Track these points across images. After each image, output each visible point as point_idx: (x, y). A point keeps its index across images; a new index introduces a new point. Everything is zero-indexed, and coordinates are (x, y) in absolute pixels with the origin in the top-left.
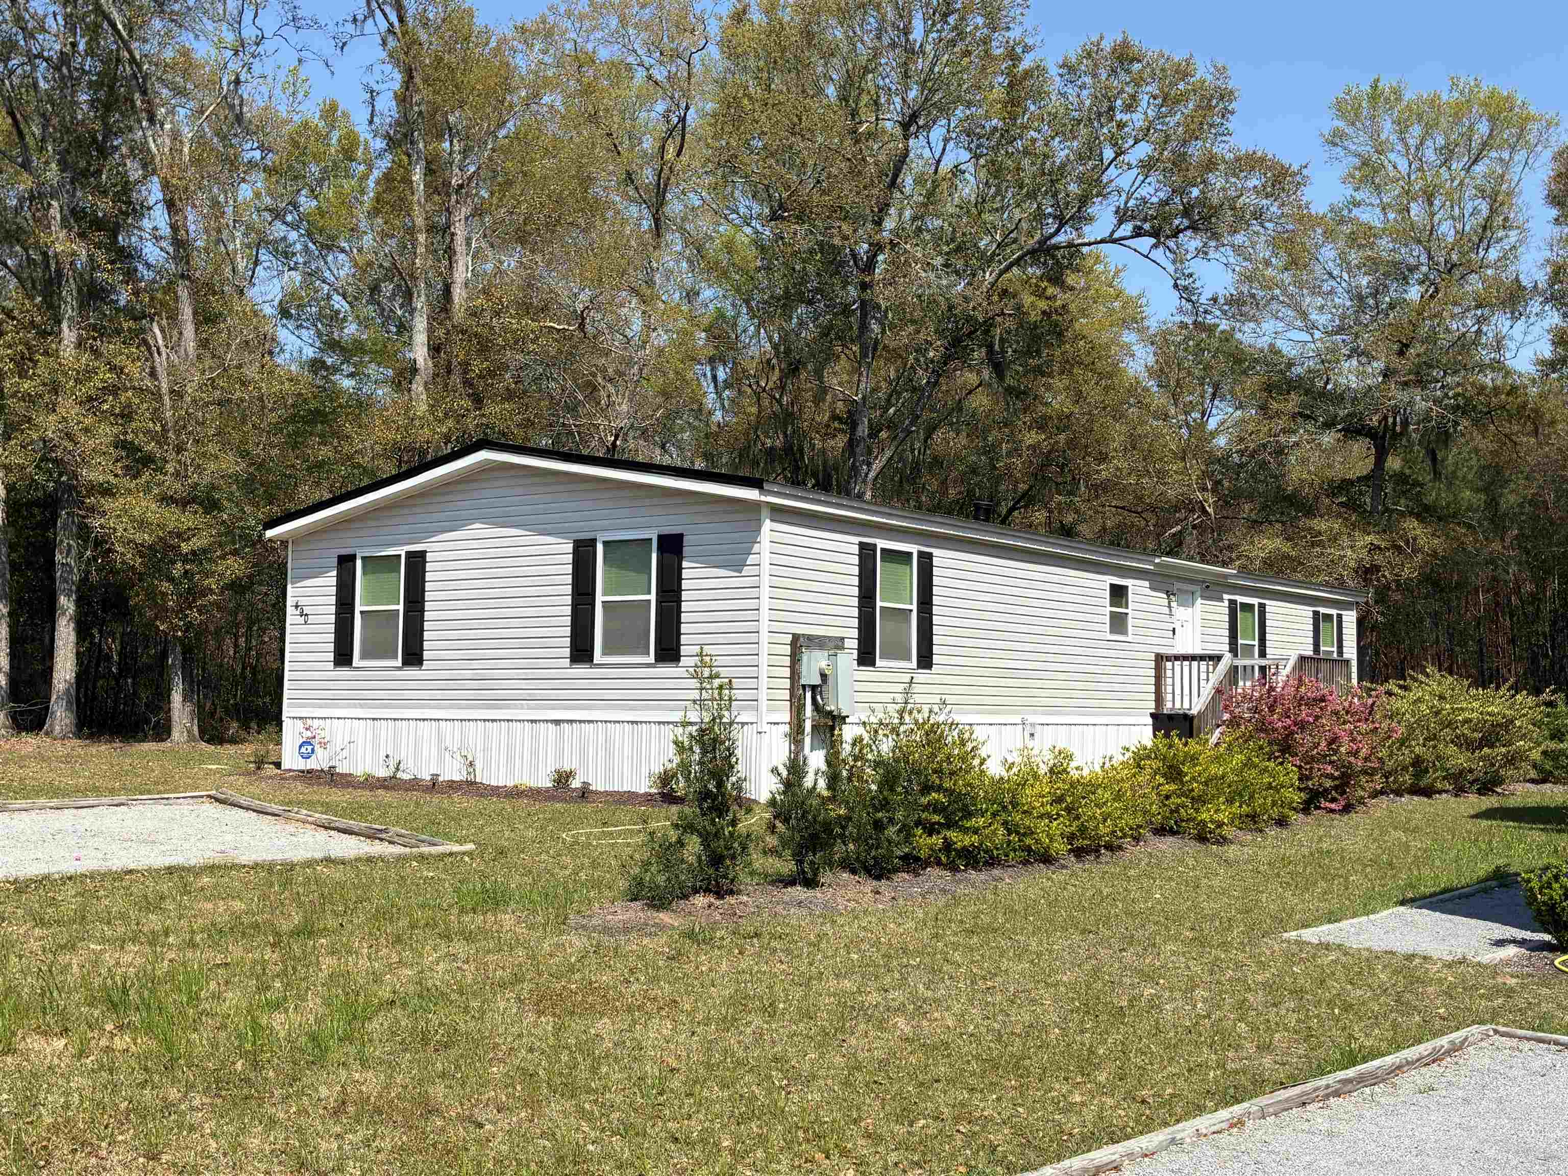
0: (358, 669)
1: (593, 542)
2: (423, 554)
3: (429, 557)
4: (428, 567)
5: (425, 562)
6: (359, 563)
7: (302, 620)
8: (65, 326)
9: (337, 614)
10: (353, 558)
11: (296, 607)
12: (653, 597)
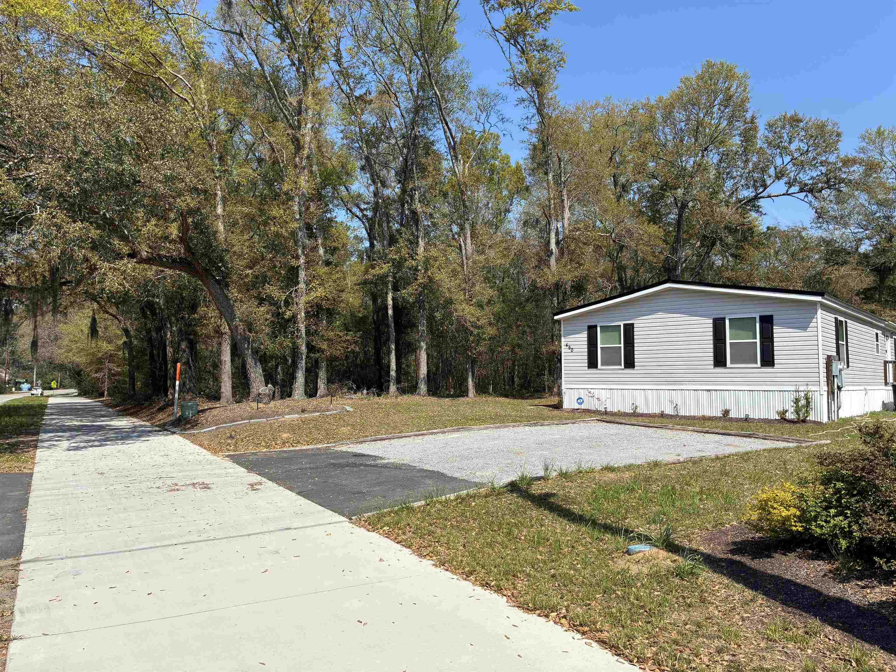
0: (600, 369)
1: (724, 319)
2: (632, 325)
3: (635, 326)
4: (635, 329)
5: (633, 328)
6: (599, 329)
7: (570, 351)
8: (420, 240)
9: (589, 348)
10: (596, 326)
11: (567, 345)
12: (758, 340)
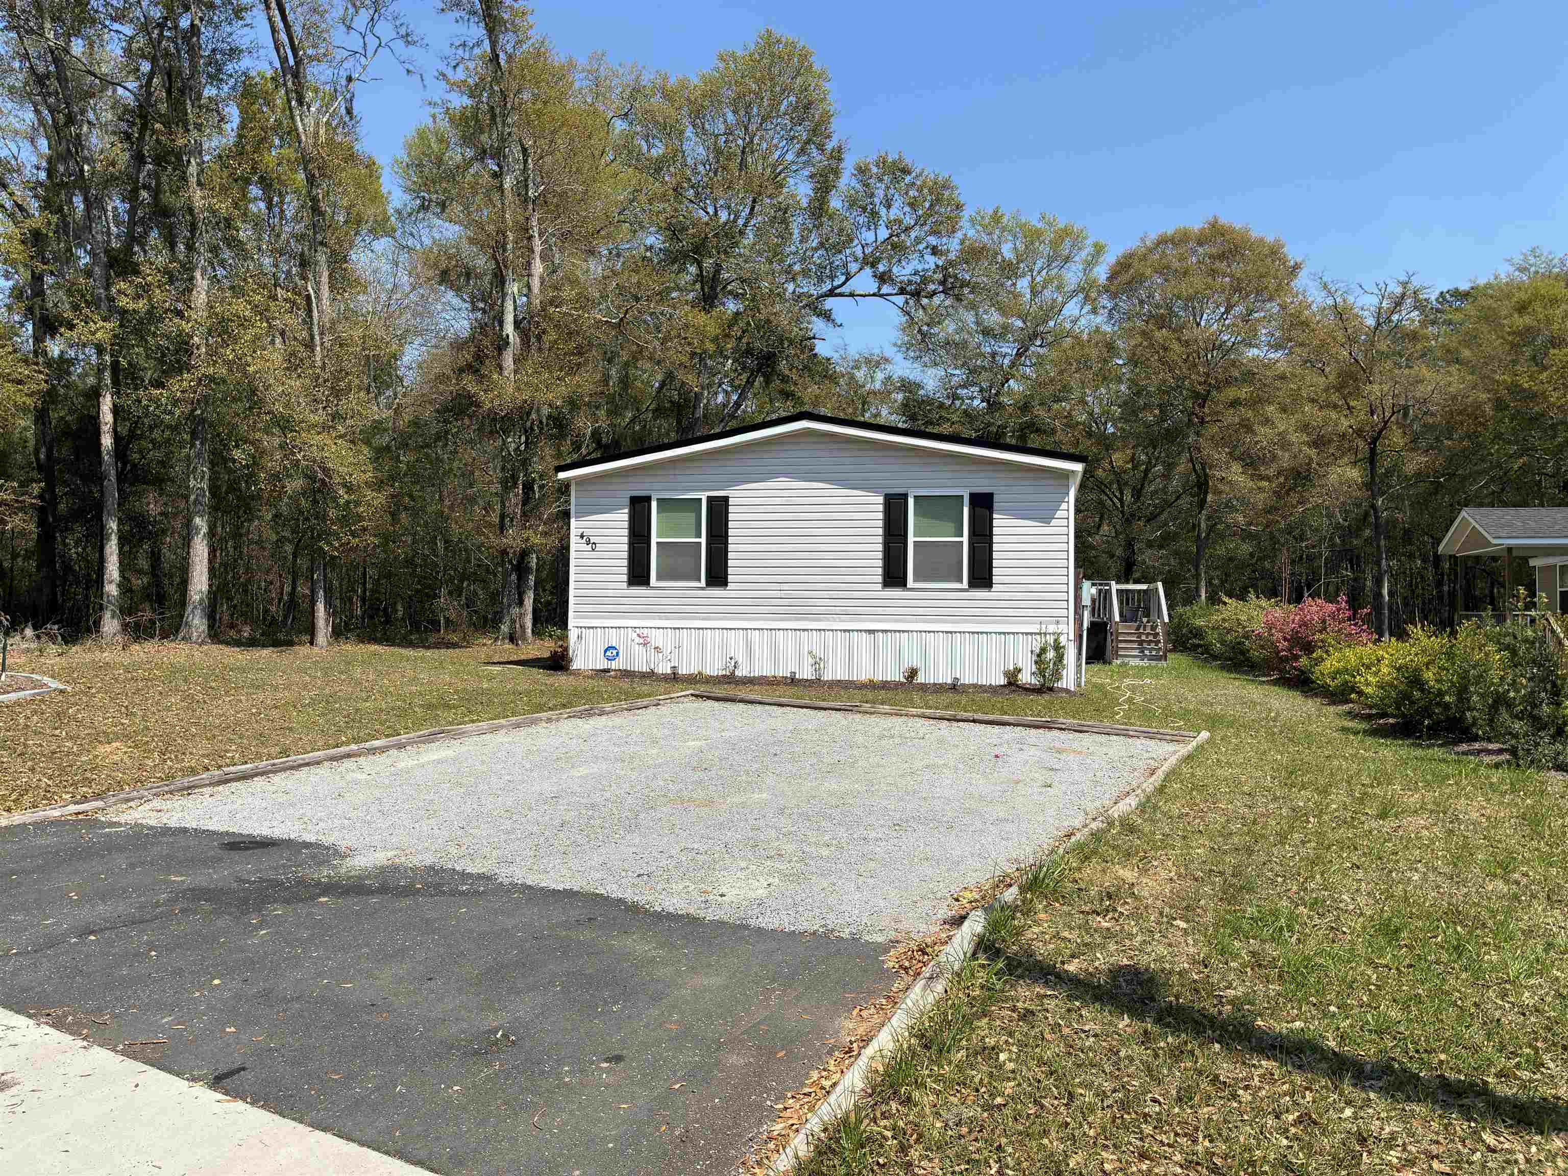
0: (656, 588)
1: (905, 496)
2: (726, 499)
3: (732, 501)
4: (731, 509)
5: (727, 505)
6: (654, 504)
7: (589, 547)
8: (198, 274)
9: (631, 544)
10: (648, 499)
11: (582, 536)
12: (965, 539)
